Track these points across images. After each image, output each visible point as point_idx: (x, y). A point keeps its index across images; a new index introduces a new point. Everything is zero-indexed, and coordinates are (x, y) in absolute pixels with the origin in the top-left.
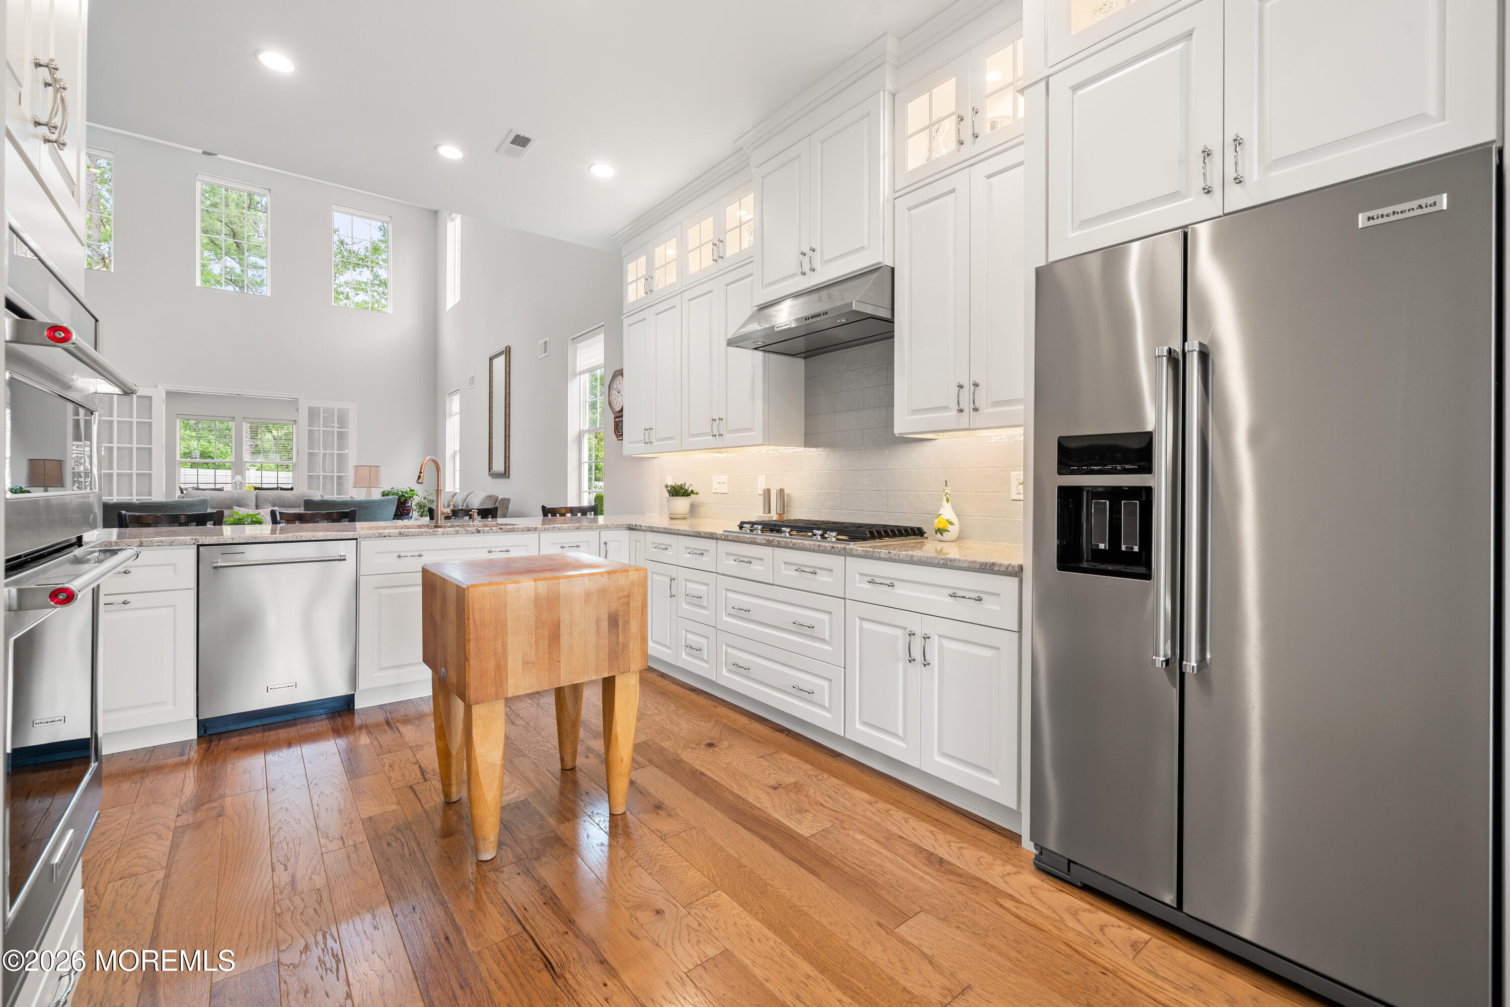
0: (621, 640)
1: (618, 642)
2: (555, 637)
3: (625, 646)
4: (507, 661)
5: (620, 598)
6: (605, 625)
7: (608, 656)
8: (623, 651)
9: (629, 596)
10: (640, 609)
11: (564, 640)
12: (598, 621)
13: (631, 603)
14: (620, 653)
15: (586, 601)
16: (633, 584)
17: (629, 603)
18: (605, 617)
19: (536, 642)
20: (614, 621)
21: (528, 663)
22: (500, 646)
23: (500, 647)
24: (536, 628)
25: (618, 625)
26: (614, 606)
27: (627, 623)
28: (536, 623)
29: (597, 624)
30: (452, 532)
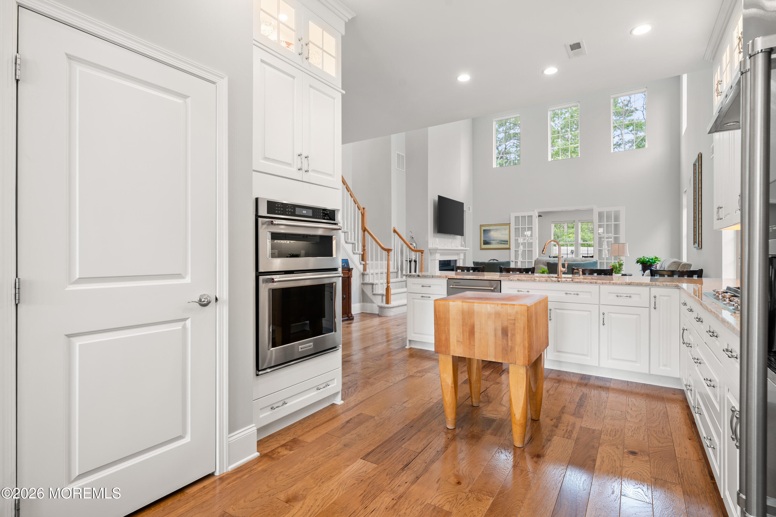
0: (510, 344)
1: (508, 345)
2: (472, 332)
3: (512, 349)
4: (450, 337)
5: (509, 320)
6: (499, 333)
7: (502, 351)
8: (511, 351)
9: (515, 320)
10: (522, 329)
11: (477, 335)
12: (495, 330)
13: (516, 324)
14: (509, 351)
15: (488, 317)
16: (517, 313)
17: (514, 324)
18: (500, 329)
19: (463, 332)
20: (505, 332)
21: (459, 342)
22: (446, 329)
23: (447, 331)
24: (463, 326)
25: (508, 335)
26: (505, 324)
27: (513, 335)
28: (463, 323)
29: (495, 331)
30: (544, 281)
